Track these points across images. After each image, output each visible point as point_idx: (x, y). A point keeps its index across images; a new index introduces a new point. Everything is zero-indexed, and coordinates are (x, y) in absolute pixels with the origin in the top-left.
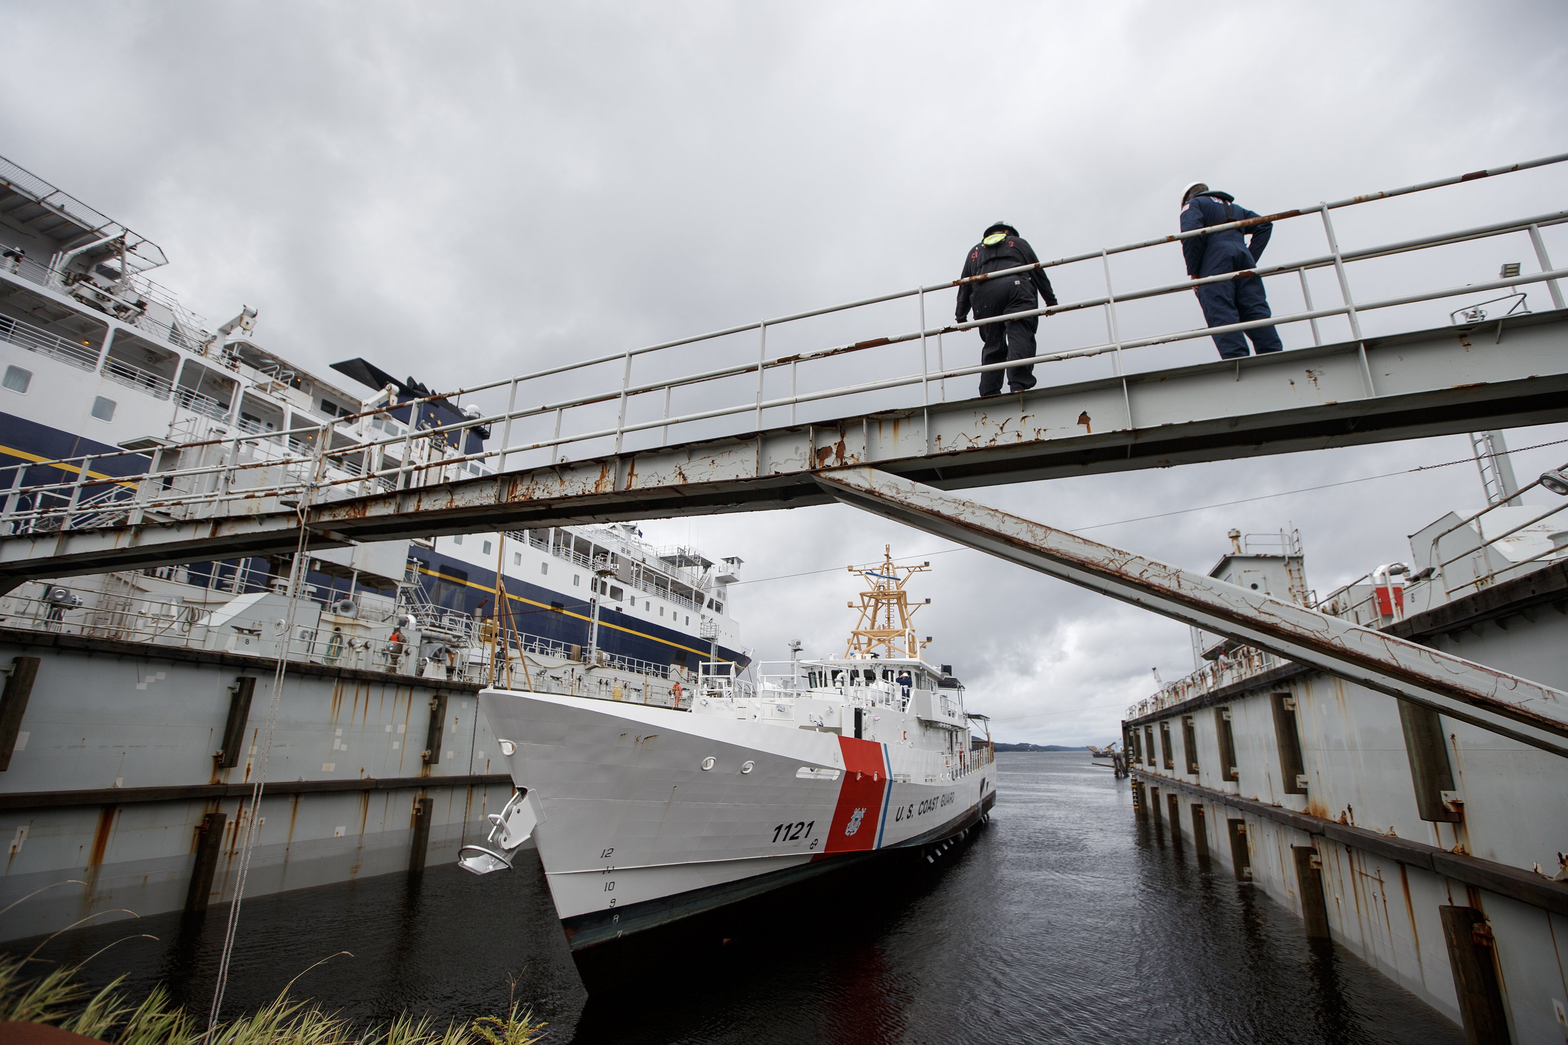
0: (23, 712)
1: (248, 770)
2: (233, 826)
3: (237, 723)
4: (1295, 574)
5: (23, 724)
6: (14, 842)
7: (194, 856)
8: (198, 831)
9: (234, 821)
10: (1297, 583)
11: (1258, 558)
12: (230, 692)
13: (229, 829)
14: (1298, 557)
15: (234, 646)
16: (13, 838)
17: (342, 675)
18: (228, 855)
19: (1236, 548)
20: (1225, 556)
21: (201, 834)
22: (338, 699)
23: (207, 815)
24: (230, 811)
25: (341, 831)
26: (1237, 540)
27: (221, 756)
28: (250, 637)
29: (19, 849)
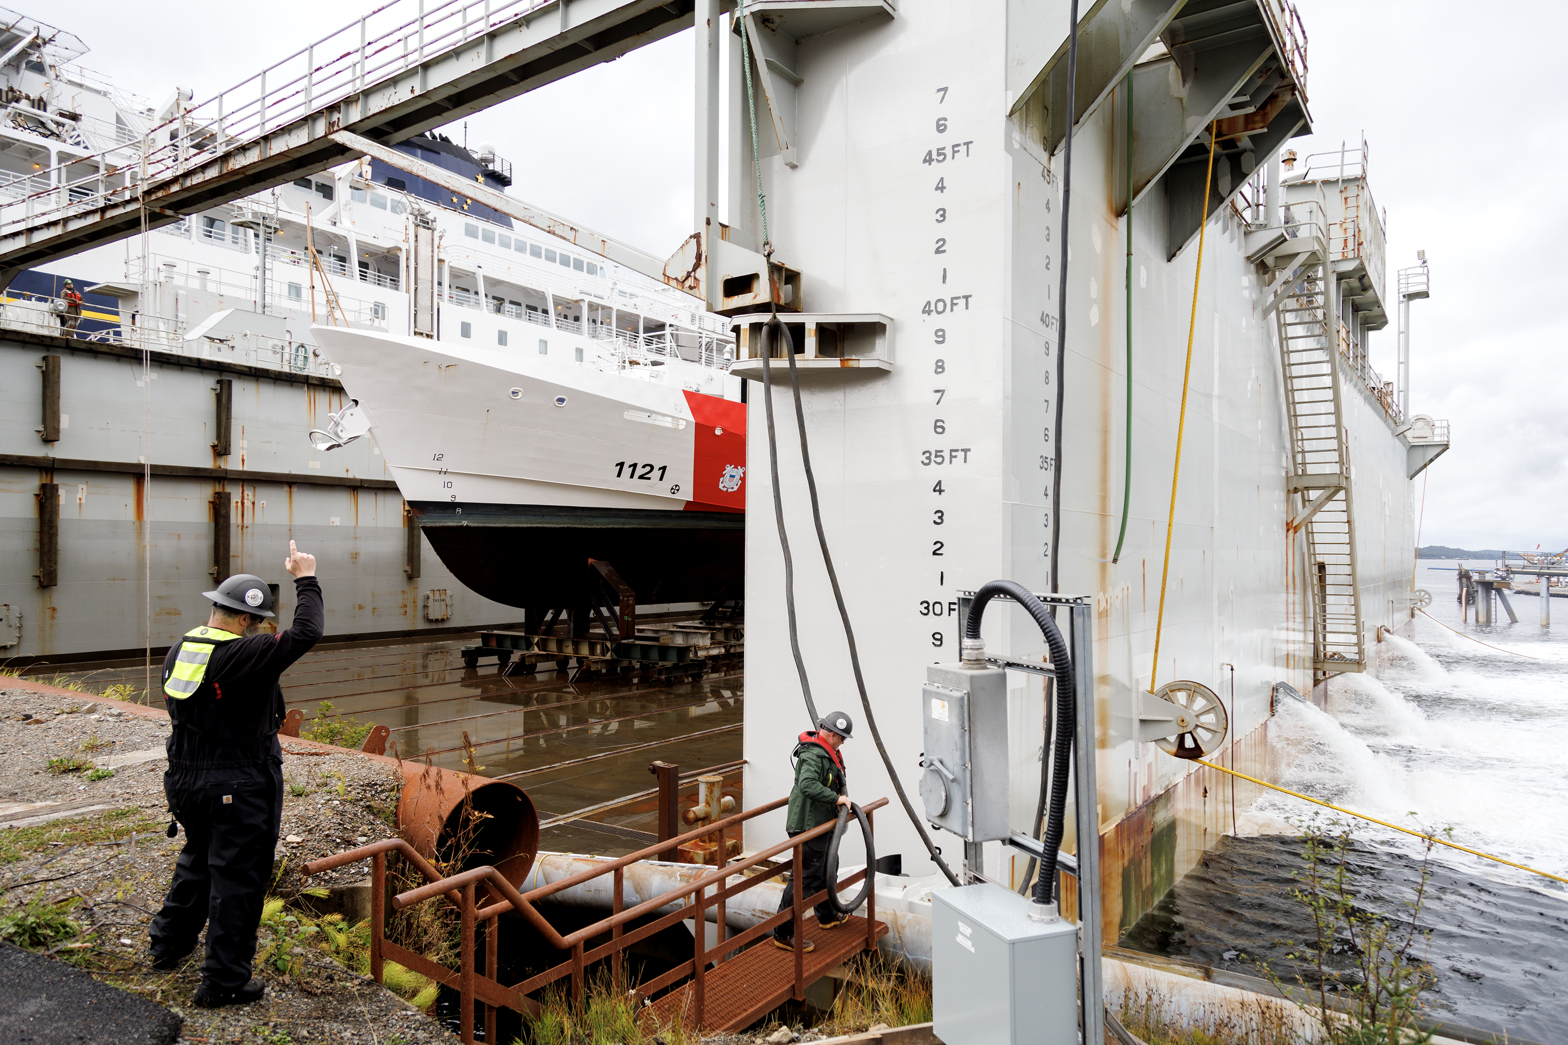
0: (59, 397)
1: (243, 461)
2: (240, 504)
3: (224, 418)
5: (62, 409)
6: (79, 496)
7: (213, 524)
8: (211, 506)
9: (240, 501)
12: (213, 393)
13: (237, 507)
15: (207, 353)
16: (78, 492)
17: (310, 381)
18: (240, 528)
21: (214, 507)
22: (312, 404)
23: (216, 493)
24: (235, 493)
25: (336, 521)
27: (217, 446)
28: (221, 345)
29: (83, 501)
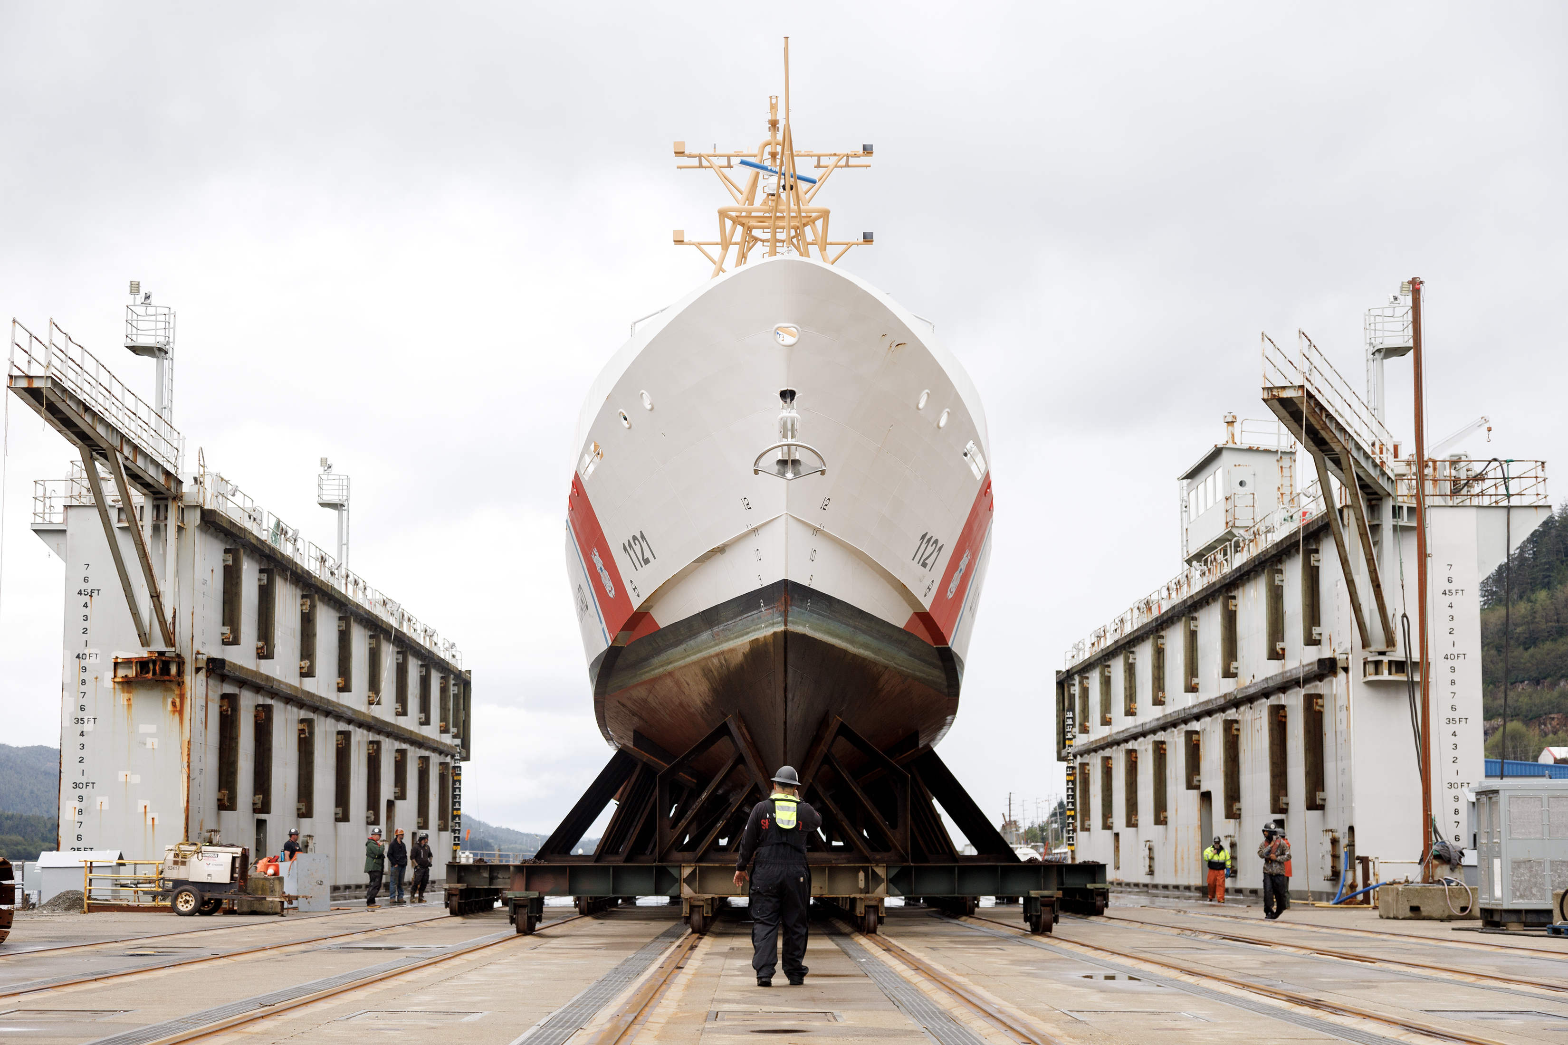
4: (1286, 472)
10: (1287, 482)
11: (1250, 450)
14: (1291, 453)
19: (1230, 436)
20: (1216, 446)
26: (1233, 426)
